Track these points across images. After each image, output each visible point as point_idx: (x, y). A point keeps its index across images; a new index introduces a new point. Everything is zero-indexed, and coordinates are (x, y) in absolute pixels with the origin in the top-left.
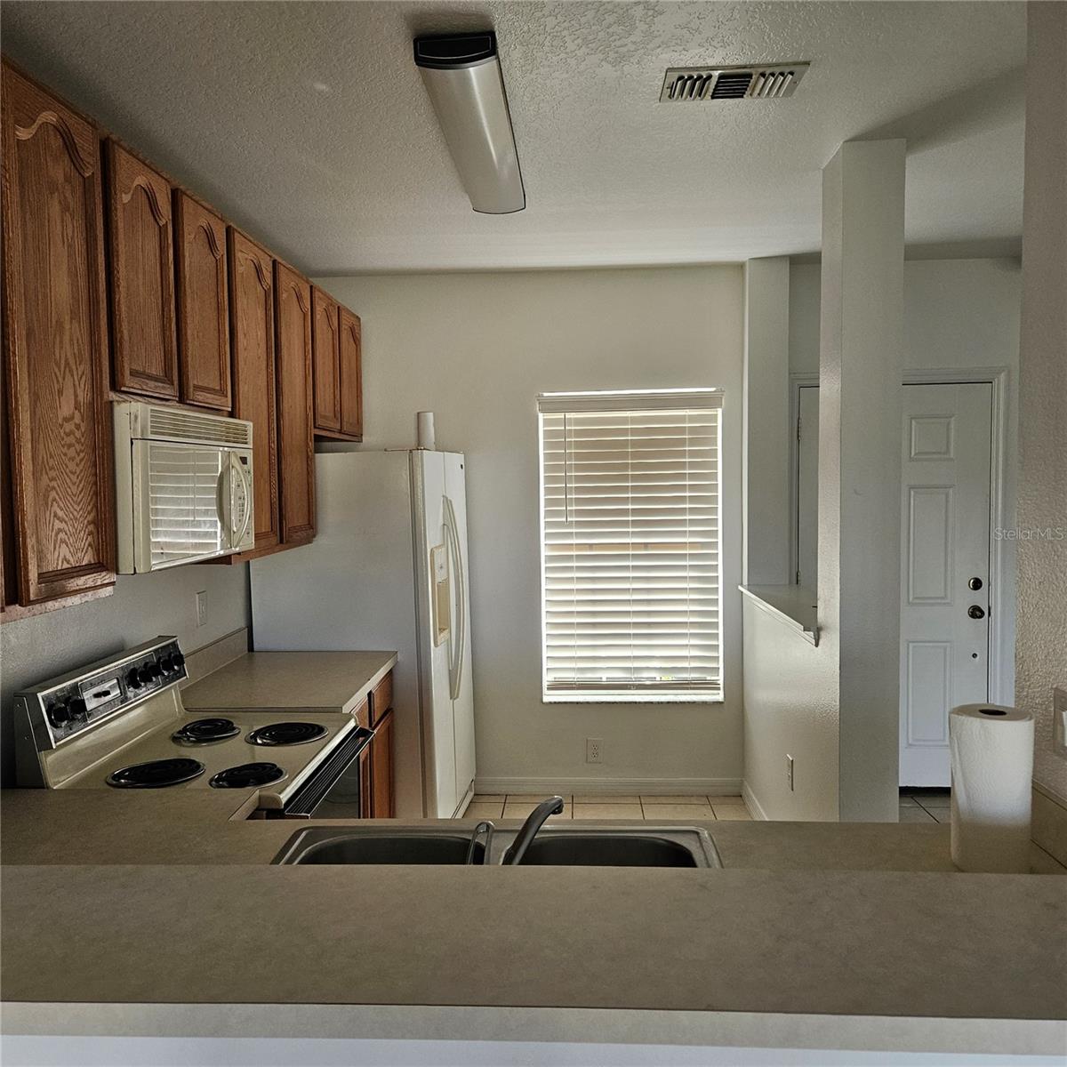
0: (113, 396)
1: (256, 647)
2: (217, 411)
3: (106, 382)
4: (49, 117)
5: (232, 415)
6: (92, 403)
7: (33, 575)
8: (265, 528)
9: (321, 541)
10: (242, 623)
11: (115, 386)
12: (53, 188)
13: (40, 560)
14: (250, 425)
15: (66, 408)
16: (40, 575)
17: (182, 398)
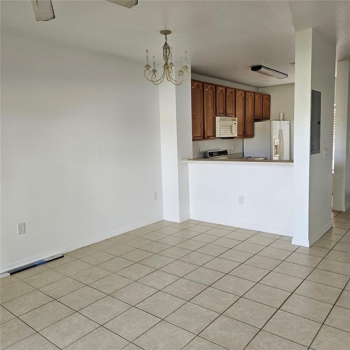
0: (216, 116)
1: (244, 156)
2: (232, 117)
3: (215, 114)
4: (209, 87)
5: (235, 117)
6: (213, 117)
7: (206, 136)
8: (241, 134)
9: (255, 137)
10: (242, 152)
11: (216, 115)
12: (209, 94)
13: (207, 134)
14: (237, 118)
15: (210, 118)
16: (207, 136)
17: (226, 115)
